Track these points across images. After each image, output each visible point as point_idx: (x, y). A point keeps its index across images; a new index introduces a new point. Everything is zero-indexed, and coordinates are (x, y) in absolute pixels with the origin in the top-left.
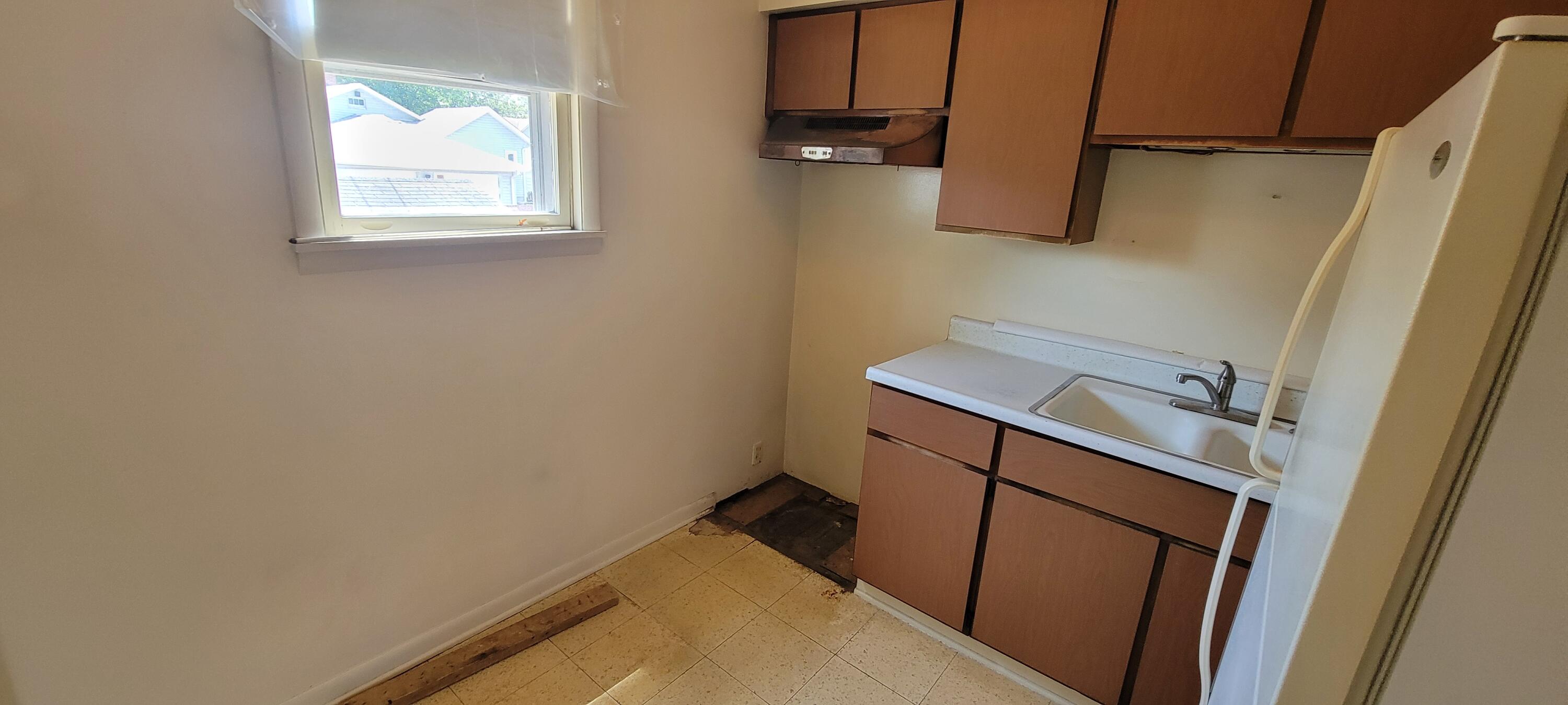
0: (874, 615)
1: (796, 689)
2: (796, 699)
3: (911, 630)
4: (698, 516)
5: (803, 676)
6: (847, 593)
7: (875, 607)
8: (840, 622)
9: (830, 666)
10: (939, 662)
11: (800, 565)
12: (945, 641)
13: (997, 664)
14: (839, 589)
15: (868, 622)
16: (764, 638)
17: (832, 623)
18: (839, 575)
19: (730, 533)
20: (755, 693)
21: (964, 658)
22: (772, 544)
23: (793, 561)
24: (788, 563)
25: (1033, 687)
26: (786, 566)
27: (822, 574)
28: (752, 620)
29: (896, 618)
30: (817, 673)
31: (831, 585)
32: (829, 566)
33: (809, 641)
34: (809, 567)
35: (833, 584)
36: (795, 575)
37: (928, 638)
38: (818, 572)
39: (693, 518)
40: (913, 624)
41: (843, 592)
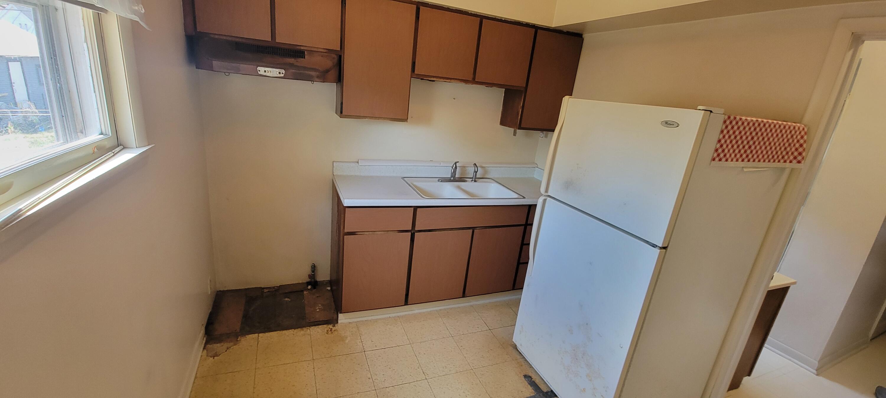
0: (357, 325)
1: (369, 376)
2: (375, 380)
3: (376, 321)
4: (203, 346)
5: (365, 370)
6: (336, 325)
7: (354, 322)
8: (349, 338)
9: (369, 357)
10: (398, 324)
11: (299, 329)
12: (391, 315)
13: (414, 310)
14: (331, 326)
15: (358, 330)
16: (330, 371)
17: (347, 341)
18: (322, 321)
19: (238, 341)
20: (358, 393)
21: (402, 317)
22: (268, 329)
23: (293, 330)
24: (292, 332)
25: (429, 310)
26: (293, 334)
27: (315, 325)
28: (314, 368)
29: (366, 320)
30: (368, 364)
31: (325, 328)
32: (312, 320)
33: (349, 356)
34: (305, 327)
35: (325, 326)
36: (304, 335)
37: (385, 319)
38: (312, 326)
39: (202, 349)
40: (373, 318)
41: (334, 326)
